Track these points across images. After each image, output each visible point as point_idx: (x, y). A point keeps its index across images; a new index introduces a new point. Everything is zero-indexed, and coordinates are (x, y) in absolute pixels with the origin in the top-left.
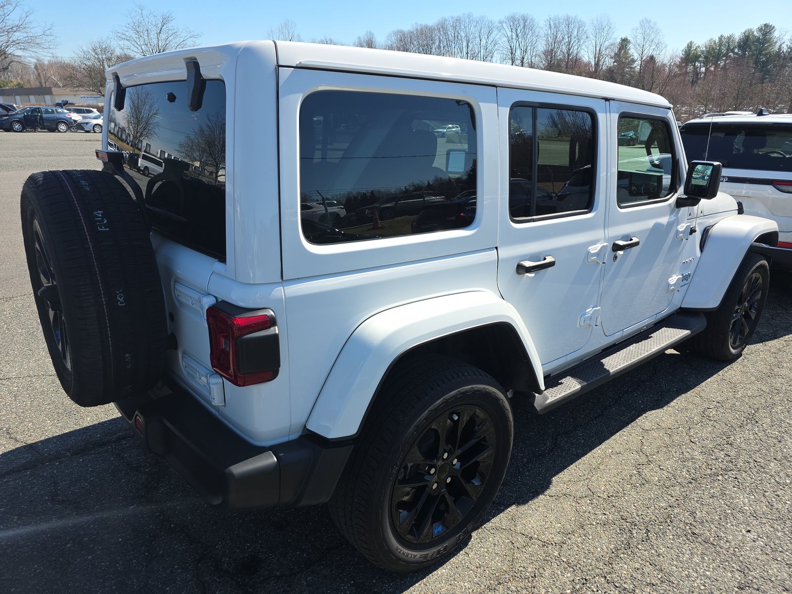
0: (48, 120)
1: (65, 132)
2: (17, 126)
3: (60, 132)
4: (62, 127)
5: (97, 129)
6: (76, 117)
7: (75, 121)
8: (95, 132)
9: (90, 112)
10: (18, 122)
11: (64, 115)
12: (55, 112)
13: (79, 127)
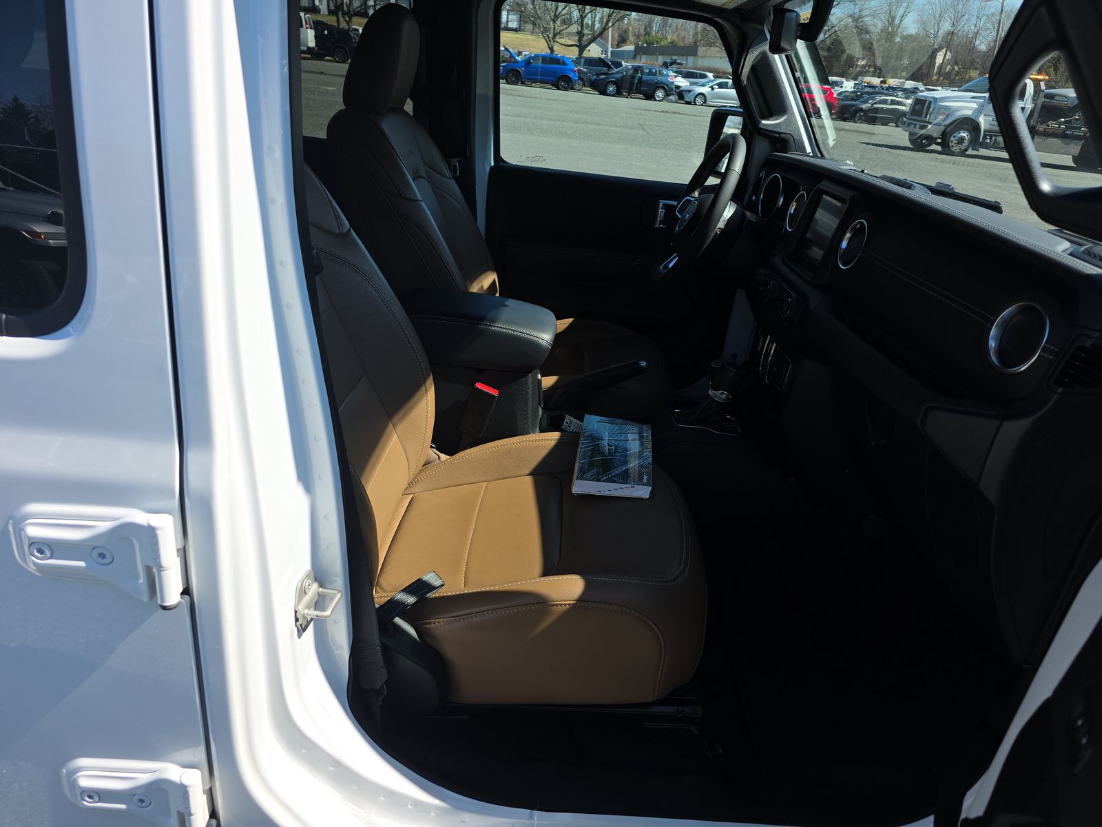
0: (647, 83)
1: (660, 101)
2: (611, 89)
3: (656, 100)
4: (660, 94)
5: (699, 101)
6: (682, 82)
7: (678, 87)
8: (696, 104)
9: (704, 76)
10: (614, 83)
11: (666, 78)
12: (658, 74)
13: (681, 95)
